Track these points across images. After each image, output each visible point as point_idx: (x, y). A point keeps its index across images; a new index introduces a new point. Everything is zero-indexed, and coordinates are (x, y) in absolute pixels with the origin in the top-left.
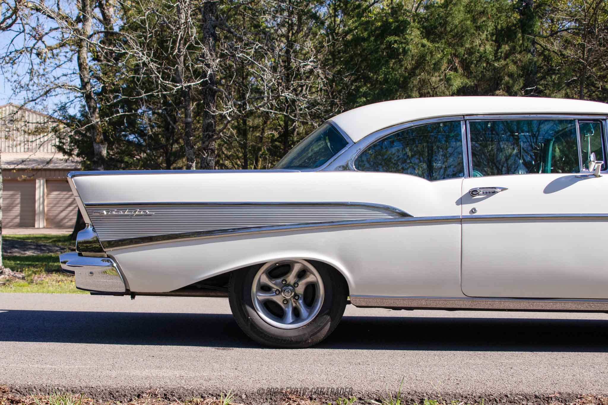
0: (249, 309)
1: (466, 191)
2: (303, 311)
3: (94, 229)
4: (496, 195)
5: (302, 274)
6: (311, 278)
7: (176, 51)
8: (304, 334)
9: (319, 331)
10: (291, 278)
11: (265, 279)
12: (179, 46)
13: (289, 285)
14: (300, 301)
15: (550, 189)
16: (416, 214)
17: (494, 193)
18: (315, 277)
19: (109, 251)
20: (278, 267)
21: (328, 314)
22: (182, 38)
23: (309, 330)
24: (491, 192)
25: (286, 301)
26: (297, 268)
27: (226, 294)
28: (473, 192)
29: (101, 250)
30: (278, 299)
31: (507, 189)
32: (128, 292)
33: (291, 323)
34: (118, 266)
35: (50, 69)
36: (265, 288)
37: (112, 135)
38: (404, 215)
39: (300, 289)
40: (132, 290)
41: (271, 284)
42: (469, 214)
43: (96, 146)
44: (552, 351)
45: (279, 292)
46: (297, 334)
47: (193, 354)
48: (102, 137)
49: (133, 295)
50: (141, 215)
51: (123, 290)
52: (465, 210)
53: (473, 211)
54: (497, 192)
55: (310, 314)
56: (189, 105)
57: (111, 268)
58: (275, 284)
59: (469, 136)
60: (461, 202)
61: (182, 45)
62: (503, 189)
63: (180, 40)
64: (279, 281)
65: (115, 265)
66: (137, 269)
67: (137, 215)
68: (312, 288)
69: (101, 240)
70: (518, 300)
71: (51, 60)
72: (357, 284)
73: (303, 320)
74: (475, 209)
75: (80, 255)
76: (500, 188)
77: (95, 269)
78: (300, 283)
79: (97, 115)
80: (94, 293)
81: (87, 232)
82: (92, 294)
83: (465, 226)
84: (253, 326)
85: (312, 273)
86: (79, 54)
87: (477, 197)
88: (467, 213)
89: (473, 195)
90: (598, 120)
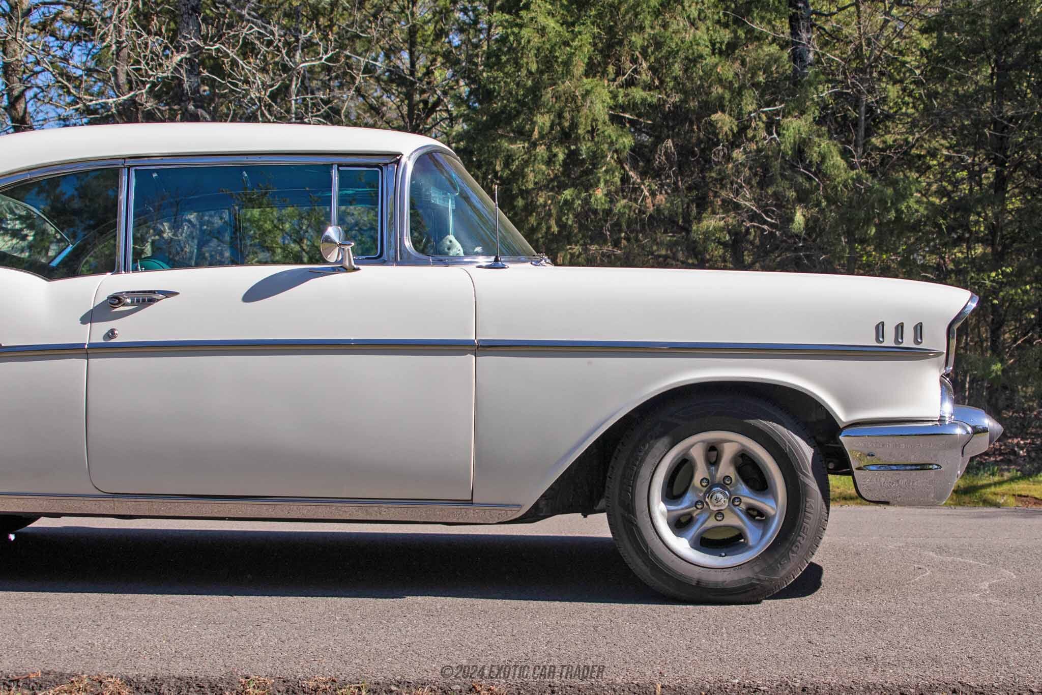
1: (103, 298)
4: (156, 304)
15: (255, 294)
17: (152, 301)
24: (146, 299)
28: (116, 299)
31: (177, 294)
42: (103, 341)
52: (97, 333)
53: (111, 334)
54: (158, 300)
60: (89, 318)
62: (168, 294)
74: (112, 331)
76: (162, 292)
83: (94, 362)
87: (120, 309)
88: (98, 339)
89: (114, 306)
90: (377, 166)
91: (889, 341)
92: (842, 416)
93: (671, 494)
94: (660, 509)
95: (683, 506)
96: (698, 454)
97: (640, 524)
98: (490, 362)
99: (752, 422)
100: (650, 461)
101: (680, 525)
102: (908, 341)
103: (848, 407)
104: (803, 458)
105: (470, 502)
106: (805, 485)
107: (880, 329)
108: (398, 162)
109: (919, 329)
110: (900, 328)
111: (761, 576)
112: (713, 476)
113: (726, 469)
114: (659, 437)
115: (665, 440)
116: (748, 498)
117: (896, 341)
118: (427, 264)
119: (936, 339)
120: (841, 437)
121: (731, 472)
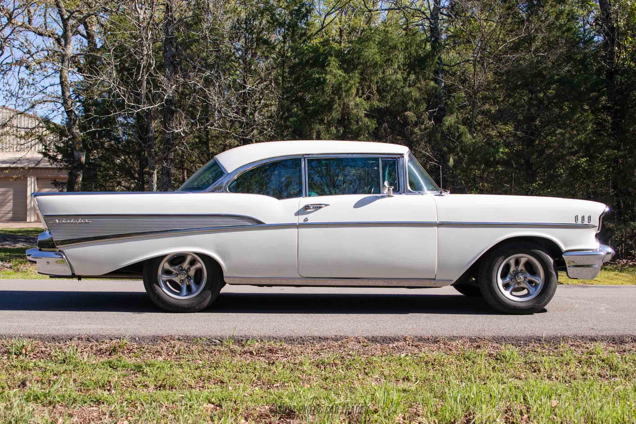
0: (156, 286)
1: (302, 206)
2: (193, 287)
3: (50, 233)
4: (322, 209)
5: (193, 262)
6: (198, 265)
7: (140, 78)
8: (193, 303)
9: (203, 301)
10: (186, 265)
11: (167, 266)
12: (142, 73)
13: (184, 270)
14: (192, 281)
15: (358, 205)
16: (267, 222)
17: (320, 207)
18: (200, 264)
19: (60, 247)
20: (176, 258)
21: (209, 289)
22: (144, 67)
23: (197, 300)
24: (318, 207)
25: (182, 281)
26: (189, 259)
27: (142, 277)
28: (307, 207)
29: (54, 247)
30: (177, 280)
31: (329, 205)
32: (73, 276)
33: (186, 296)
34: (66, 258)
35: (39, 80)
36: (168, 272)
37: (90, 144)
38: (260, 222)
39: (192, 273)
40: (77, 273)
41: (171, 269)
42: (303, 222)
43: (76, 154)
44: (347, 313)
45: (177, 275)
46: (188, 303)
47: (116, 316)
48: (81, 146)
49: (80, 278)
50: (82, 223)
51: (70, 274)
52: (300, 219)
53: (306, 220)
54: (323, 207)
55: (198, 289)
56: (151, 123)
57: (61, 259)
58: (175, 269)
59: (307, 169)
60: (298, 214)
61: (145, 73)
62: (326, 205)
63: (143, 68)
64: (177, 267)
65: (64, 257)
66: (81, 260)
67: (79, 223)
68: (199, 272)
69: (54, 240)
70: (333, 279)
71: (40, 71)
72: (227, 269)
73: (192, 294)
74: (307, 218)
75: (40, 250)
76: (324, 204)
77: (51, 260)
78: (191, 269)
79: (77, 127)
80: (52, 276)
81: (45, 234)
82: (51, 277)
83: (300, 230)
84: (159, 298)
85: (199, 262)
86: (61, 73)
87: (309, 210)
88: (301, 221)
89: (306, 209)
90: (395, 158)
91: (579, 222)
92: (564, 248)
93: (503, 276)
94: (500, 282)
95: (507, 280)
96: (512, 262)
97: (494, 286)
98: (442, 229)
99: (532, 250)
100: (497, 264)
101: (506, 286)
102: (586, 222)
103: (566, 245)
104: (550, 263)
105: (435, 279)
106: (551, 272)
107: (576, 218)
108: (403, 157)
109: (589, 218)
110: (583, 218)
111: (536, 305)
112: (517, 270)
113: (521, 267)
114: (500, 256)
115: (503, 257)
116: (530, 277)
117: (582, 222)
118: (416, 194)
119: (596, 221)
120: (563, 256)
121: (524, 268)
